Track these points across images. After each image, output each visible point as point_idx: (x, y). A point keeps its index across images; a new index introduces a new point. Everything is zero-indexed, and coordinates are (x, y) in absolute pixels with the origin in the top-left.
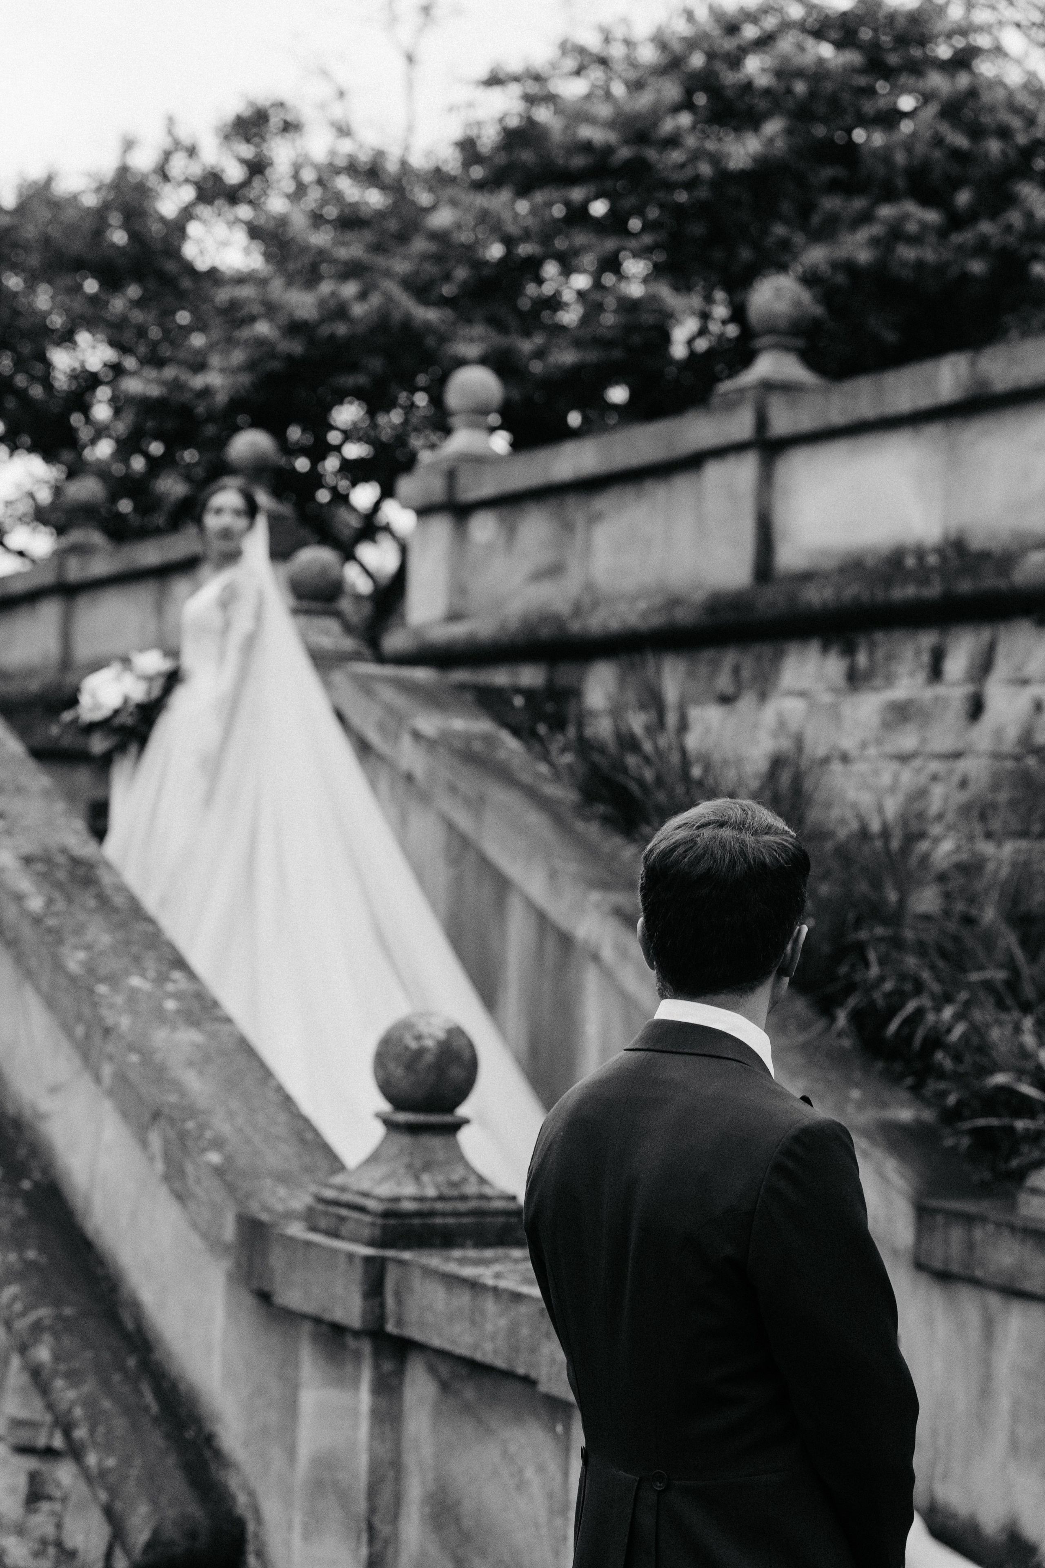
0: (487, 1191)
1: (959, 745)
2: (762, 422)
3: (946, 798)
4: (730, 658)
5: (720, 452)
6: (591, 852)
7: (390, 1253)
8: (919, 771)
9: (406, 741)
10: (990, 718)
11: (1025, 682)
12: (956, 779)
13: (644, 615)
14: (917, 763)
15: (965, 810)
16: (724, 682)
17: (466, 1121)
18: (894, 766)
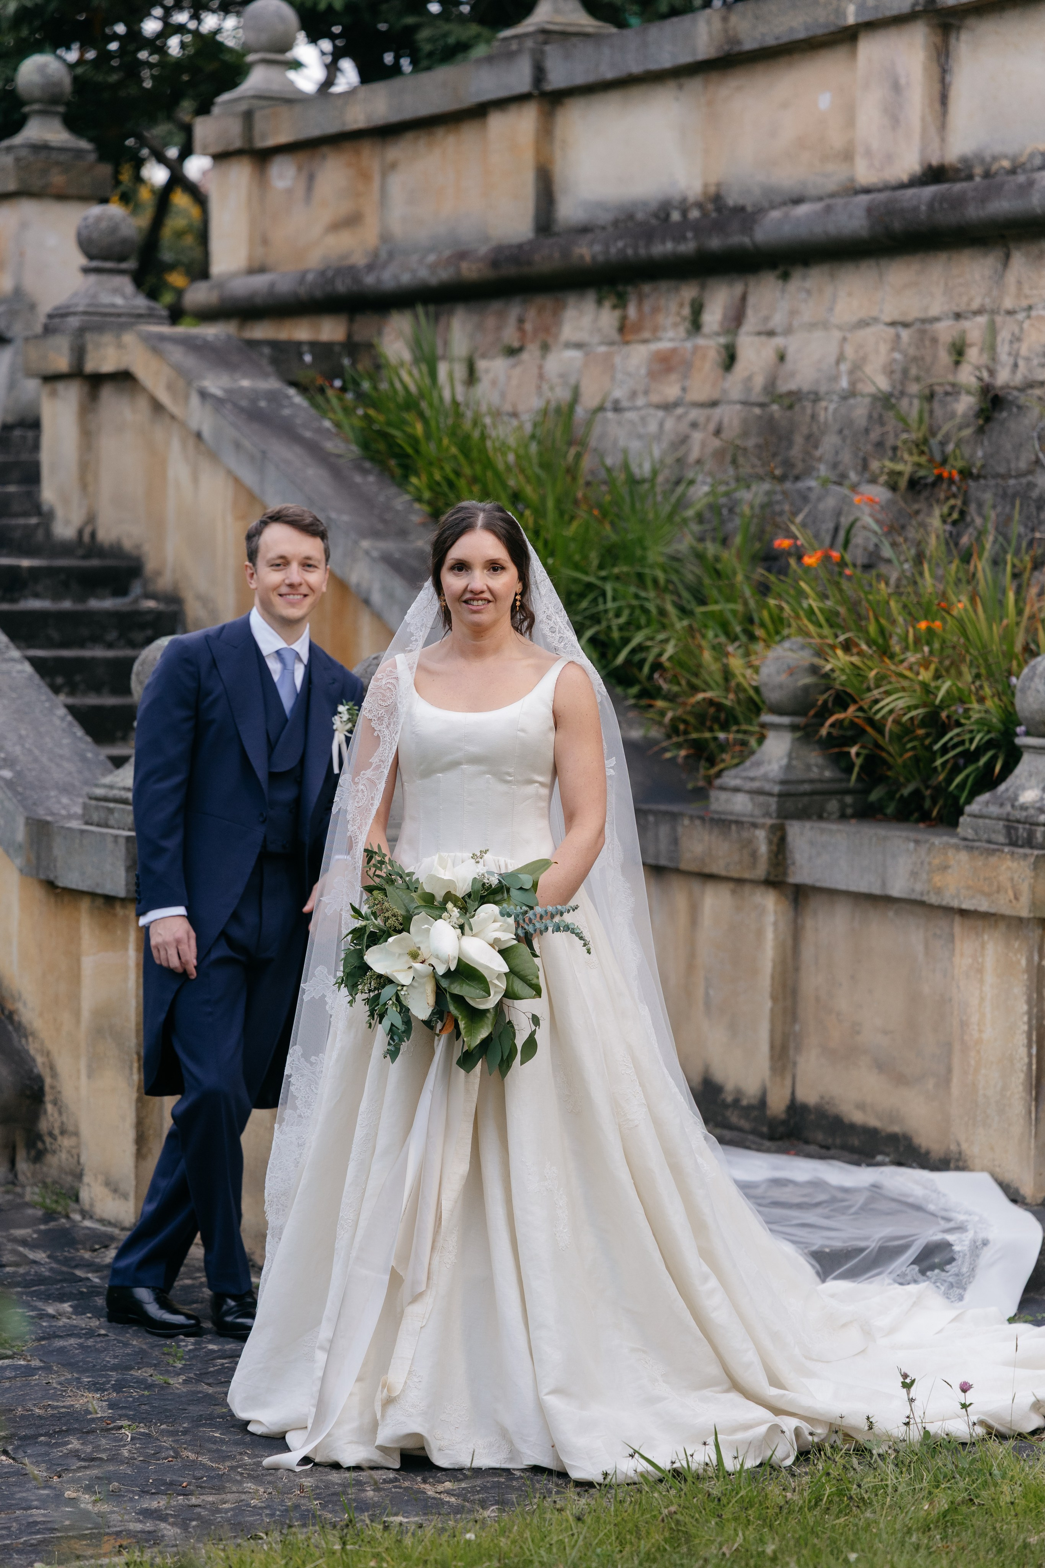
1: (716, 395)
2: (539, 73)
3: (703, 445)
4: (514, 311)
5: (502, 104)
6: (366, 502)
8: (680, 418)
9: (195, 400)
10: (741, 368)
11: (771, 334)
12: (712, 427)
13: (433, 267)
14: (680, 411)
15: (719, 454)
16: (510, 335)
18: (660, 414)
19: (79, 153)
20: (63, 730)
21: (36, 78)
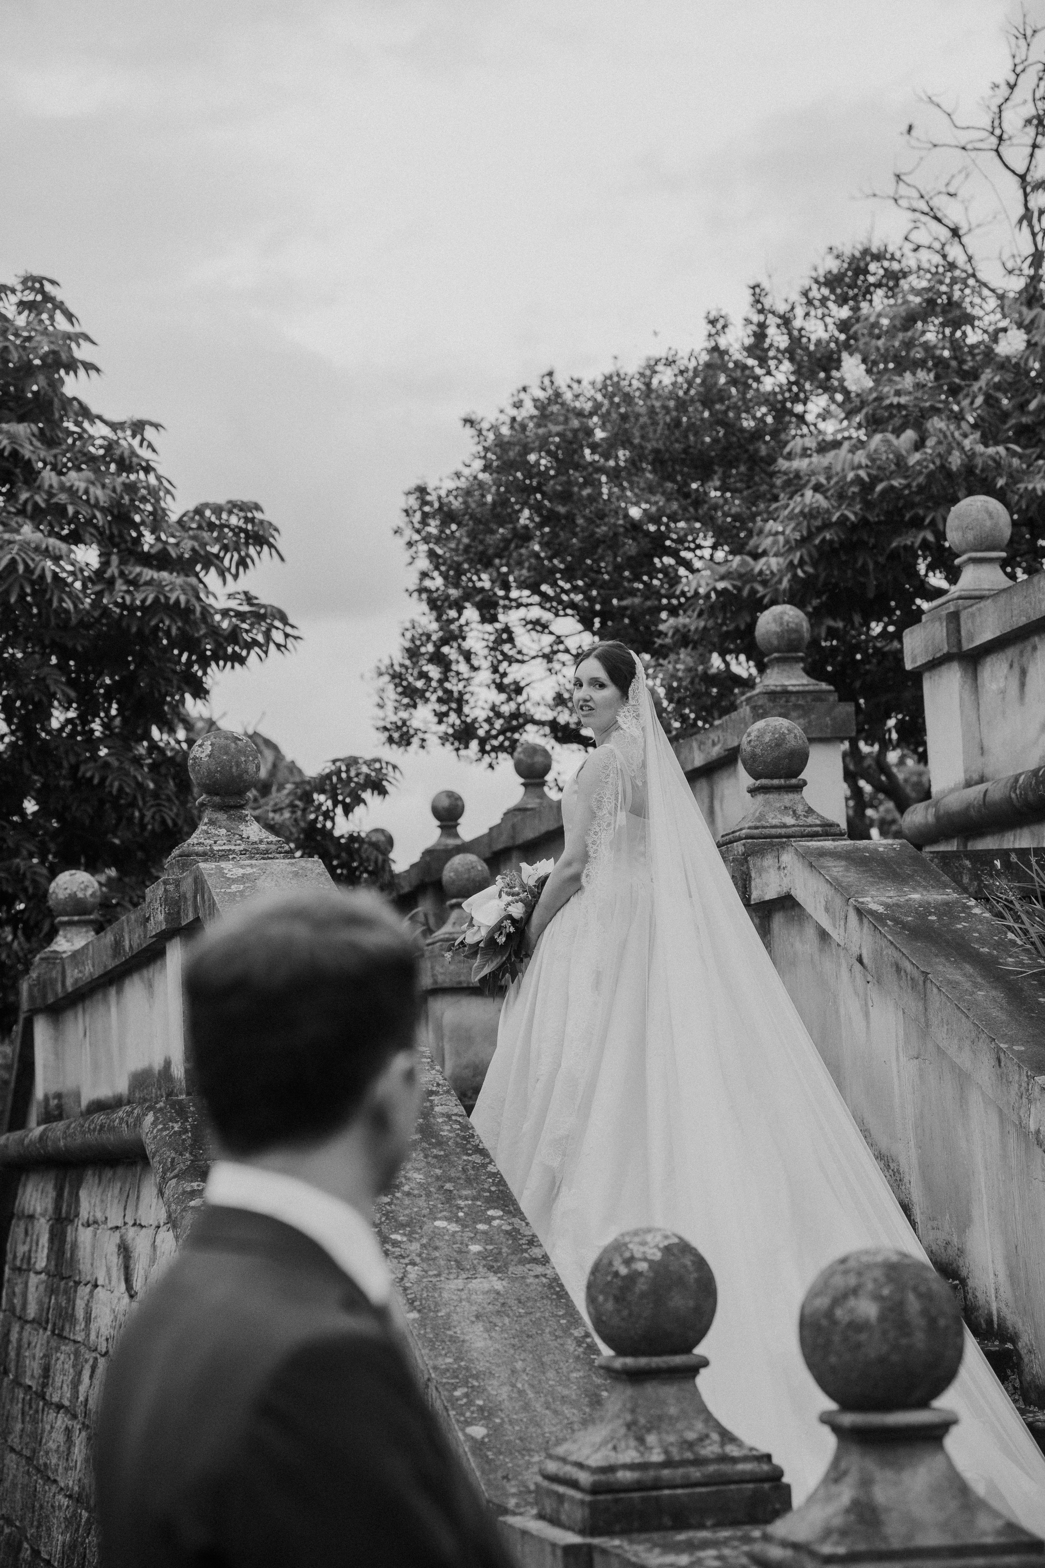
0: (732, 1450)
7: (596, 1541)
9: (853, 920)
17: (704, 1363)
19: (818, 696)
20: (577, 1358)
21: (774, 627)
